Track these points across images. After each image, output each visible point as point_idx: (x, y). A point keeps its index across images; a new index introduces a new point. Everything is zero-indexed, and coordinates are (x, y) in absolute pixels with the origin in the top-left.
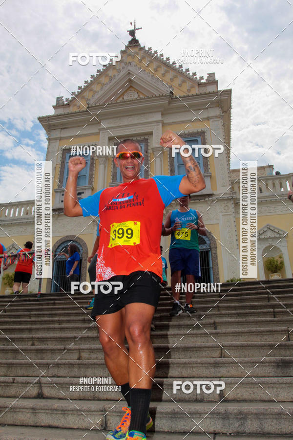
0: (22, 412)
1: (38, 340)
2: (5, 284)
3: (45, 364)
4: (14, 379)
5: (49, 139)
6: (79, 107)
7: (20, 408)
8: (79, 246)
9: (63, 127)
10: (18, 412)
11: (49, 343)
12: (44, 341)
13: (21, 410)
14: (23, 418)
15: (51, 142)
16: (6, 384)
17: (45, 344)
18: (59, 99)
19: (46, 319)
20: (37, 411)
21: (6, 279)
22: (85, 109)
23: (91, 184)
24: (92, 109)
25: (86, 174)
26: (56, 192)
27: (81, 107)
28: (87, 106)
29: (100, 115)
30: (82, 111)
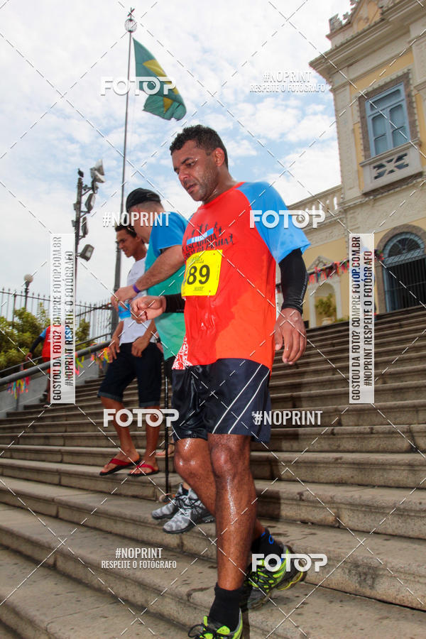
0: (395, 470)
1: (390, 376)
2: (321, 313)
3: (410, 407)
4: (372, 429)
5: (333, 90)
6: (367, 19)
7: (391, 464)
8: (416, 239)
9: (350, 62)
10: (390, 469)
11: (407, 379)
12: (399, 378)
13: (393, 467)
14: (397, 478)
15: (337, 92)
16: (361, 436)
17: (402, 382)
18: (333, 21)
19: (394, 347)
20: (416, 468)
21: (319, 306)
22: (378, 18)
23: (416, 137)
24: (389, 14)
25: (404, 123)
26: (363, 166)
27: (371, 18)
28: (380, 11)
29: (404, 19)
30: (373, 23)
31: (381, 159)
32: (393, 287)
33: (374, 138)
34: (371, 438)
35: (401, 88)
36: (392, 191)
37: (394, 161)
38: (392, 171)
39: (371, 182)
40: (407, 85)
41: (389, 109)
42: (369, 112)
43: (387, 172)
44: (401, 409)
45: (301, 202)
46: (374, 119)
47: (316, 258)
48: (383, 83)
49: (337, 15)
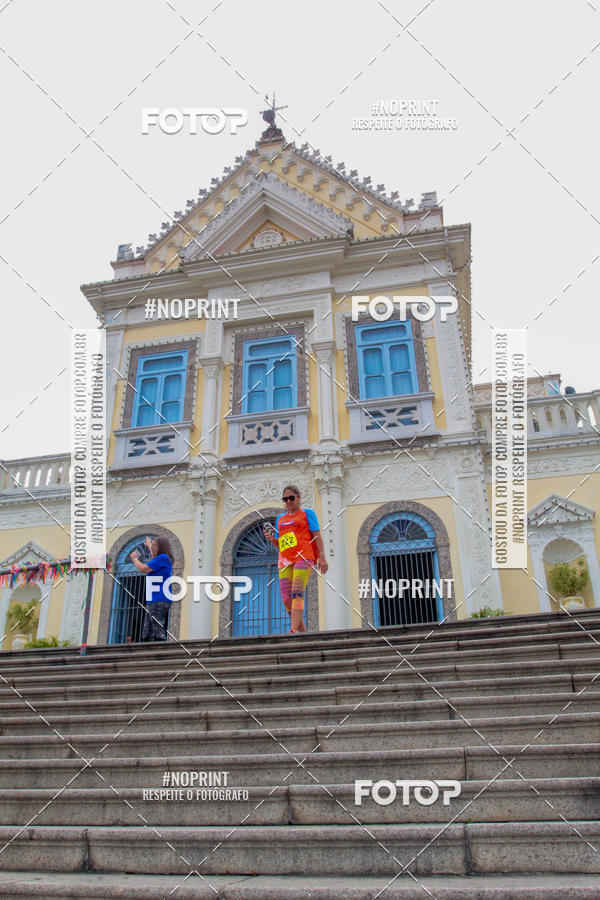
1: (81, 745)
3: (96, 799)
4: (32, 832)
6: (164, 263)
7: (45, 895)
9: (132, 304)
12: (95, 749)
17: (97, 755)
18: (123, 249)
19: (99, 700)
21: (13, 615)
22: (176, 267)
23: (190, 418)
24: (190, 268)
25: (178, 398)
26: (118, 435)
27: (168, 263)
28: (180, 261)
29: (205, 280)
30: (169, 271)
31: (141, 434)
32: (123, 606)
33: (138, 405)
34: (29, 846)
35: (185, 356)
36: (147, 478)
37: (158, 440)
38: (152, 452)
39: (124, 459)
40: (192, 354)
41: (165, 376)
42: (141, 371)
43: (146, 451)
44: (84, 801)
45: (22, 460)
46: (143, 381)
47: (26, 543)
48: (165, 343)
49: (131, 244)
